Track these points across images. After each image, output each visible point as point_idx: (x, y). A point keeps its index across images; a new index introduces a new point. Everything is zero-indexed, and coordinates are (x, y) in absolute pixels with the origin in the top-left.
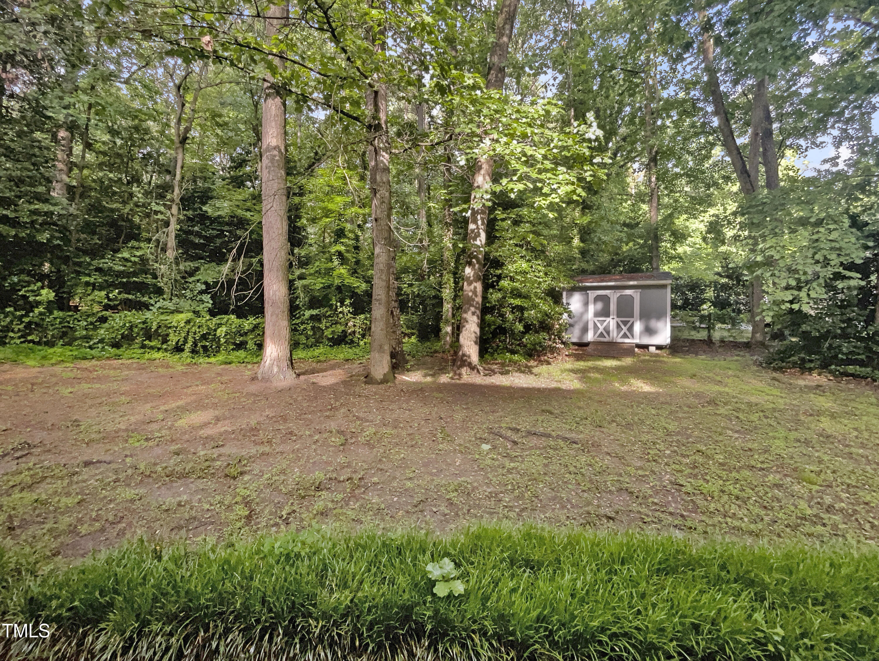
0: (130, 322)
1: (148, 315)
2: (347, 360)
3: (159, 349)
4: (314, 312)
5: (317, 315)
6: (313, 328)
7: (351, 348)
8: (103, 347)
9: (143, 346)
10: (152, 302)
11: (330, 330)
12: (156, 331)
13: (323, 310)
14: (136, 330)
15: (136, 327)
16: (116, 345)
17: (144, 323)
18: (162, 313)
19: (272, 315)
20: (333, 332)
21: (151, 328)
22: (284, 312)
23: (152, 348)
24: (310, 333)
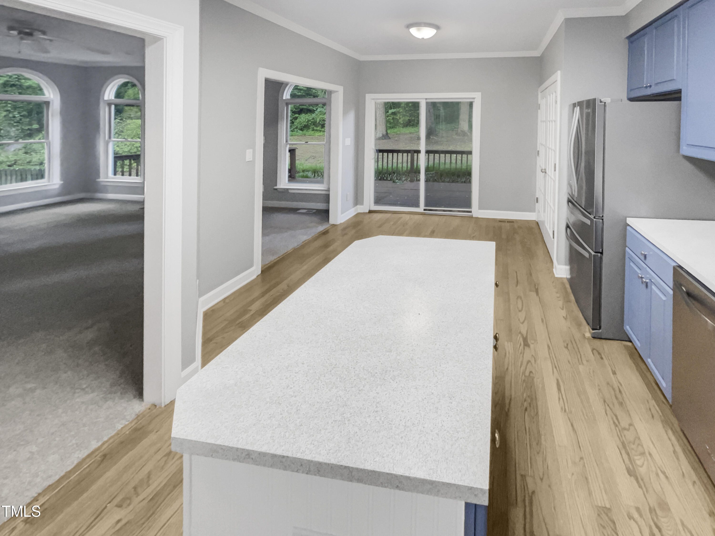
0: (308, 119)
1: (314, 115)
2: (411, 133)
3: (320, 131)
4: (393, 110)
5: (395, 112)
6: (393, 119)
7: (413, 128)
8: (297, 131)
9: (313, 130)
10: (315, 109)
11: (402, 119)
12: (319, 122)
13: (398, 110)
14: (310, 122)
15: (310, 121)
16: (301, 130)
17: (313, 119)
18: (321, 114)
19: (379, 114)
20: (403, 121)
21: (316, 121)
22: (383, 113)
23: (317, 130)
24: (392, 121)
